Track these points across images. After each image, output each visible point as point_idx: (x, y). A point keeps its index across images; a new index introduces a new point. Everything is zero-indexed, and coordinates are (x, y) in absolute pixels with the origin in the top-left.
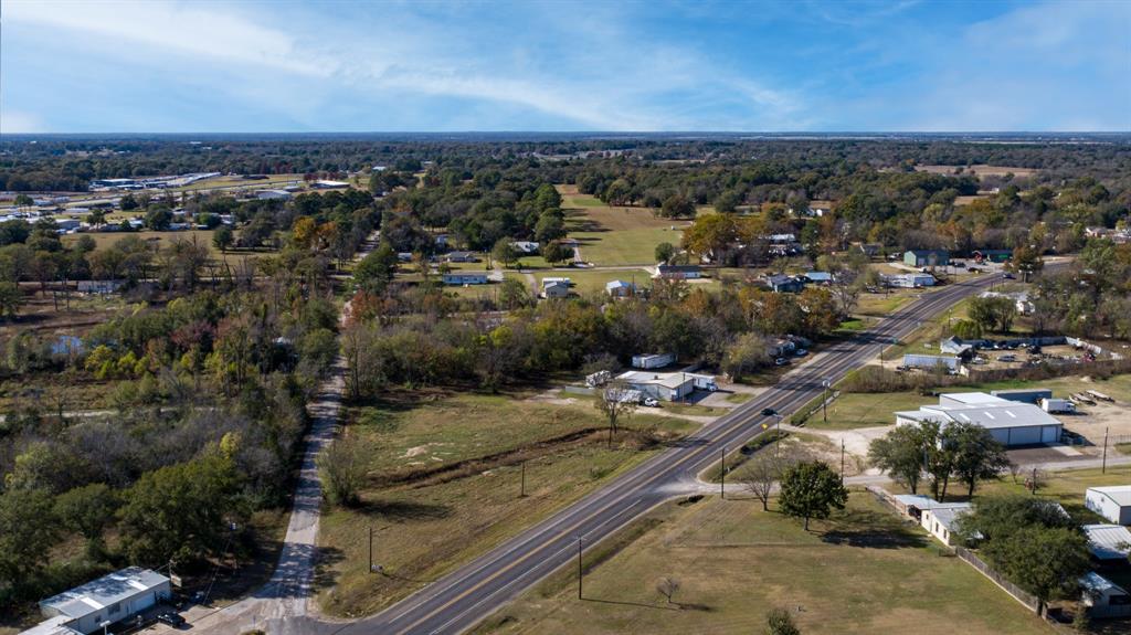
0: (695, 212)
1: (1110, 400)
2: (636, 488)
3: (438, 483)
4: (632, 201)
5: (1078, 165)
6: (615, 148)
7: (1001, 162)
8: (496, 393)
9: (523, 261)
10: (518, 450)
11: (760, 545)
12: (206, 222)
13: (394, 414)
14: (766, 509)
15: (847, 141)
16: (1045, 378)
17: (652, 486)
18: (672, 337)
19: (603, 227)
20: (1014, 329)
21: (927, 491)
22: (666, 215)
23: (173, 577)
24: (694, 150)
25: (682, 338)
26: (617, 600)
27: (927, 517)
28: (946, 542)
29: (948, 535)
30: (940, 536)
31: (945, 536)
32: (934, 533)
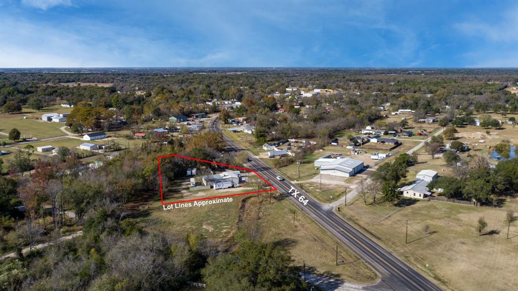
1: (341, 155)
2: (318, 212)
11: (393, 214)
14: (366, 205)
17: (319, 209)
22: (6, 112)
27: (408, 192)
28: (422, 198)
29: (422, 195)
30: (417, 197)
31: (420, 196)
32: (413, 197)
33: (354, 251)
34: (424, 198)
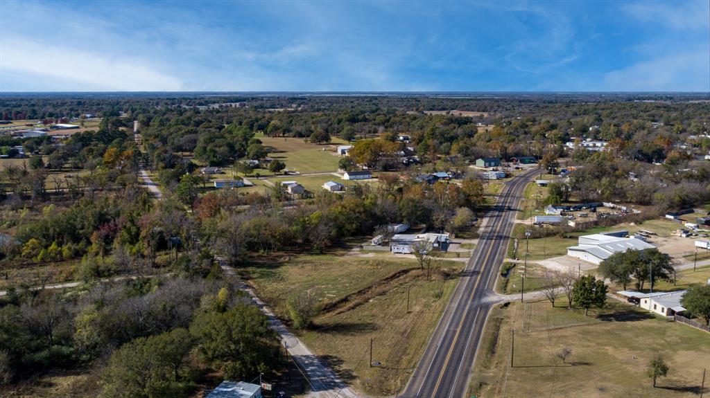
0: (331, 140)
1: (655, 234)
2: (470, 302)
3: (349, 310)
4: (284, 134)
5: (507, 110)
6: (236, 102)
7: (464, 108)
8: (322, 253)
9: (256, 172)
10: (372, 286)
11: (572, 326)
12: (7, 153)
13: (273, 271)
14: (554, 306)
15: (372, 97)
16: (612, 225)
17: (477, 299)
18: (412, 213)
19: (280, 150)
20: (570, 199)
21: (634, 287)
22: (313, 142)
23: (263, 384)
24: (284, 103)
25: (419, 213)
26: (532, 365)
27: (646, 302)
28: (664, 314)
29: (666, 310)
30: (658, 311)
31: (663, 311)
32: (652, 310)
33: (425, 358)
34: (667, 315)
